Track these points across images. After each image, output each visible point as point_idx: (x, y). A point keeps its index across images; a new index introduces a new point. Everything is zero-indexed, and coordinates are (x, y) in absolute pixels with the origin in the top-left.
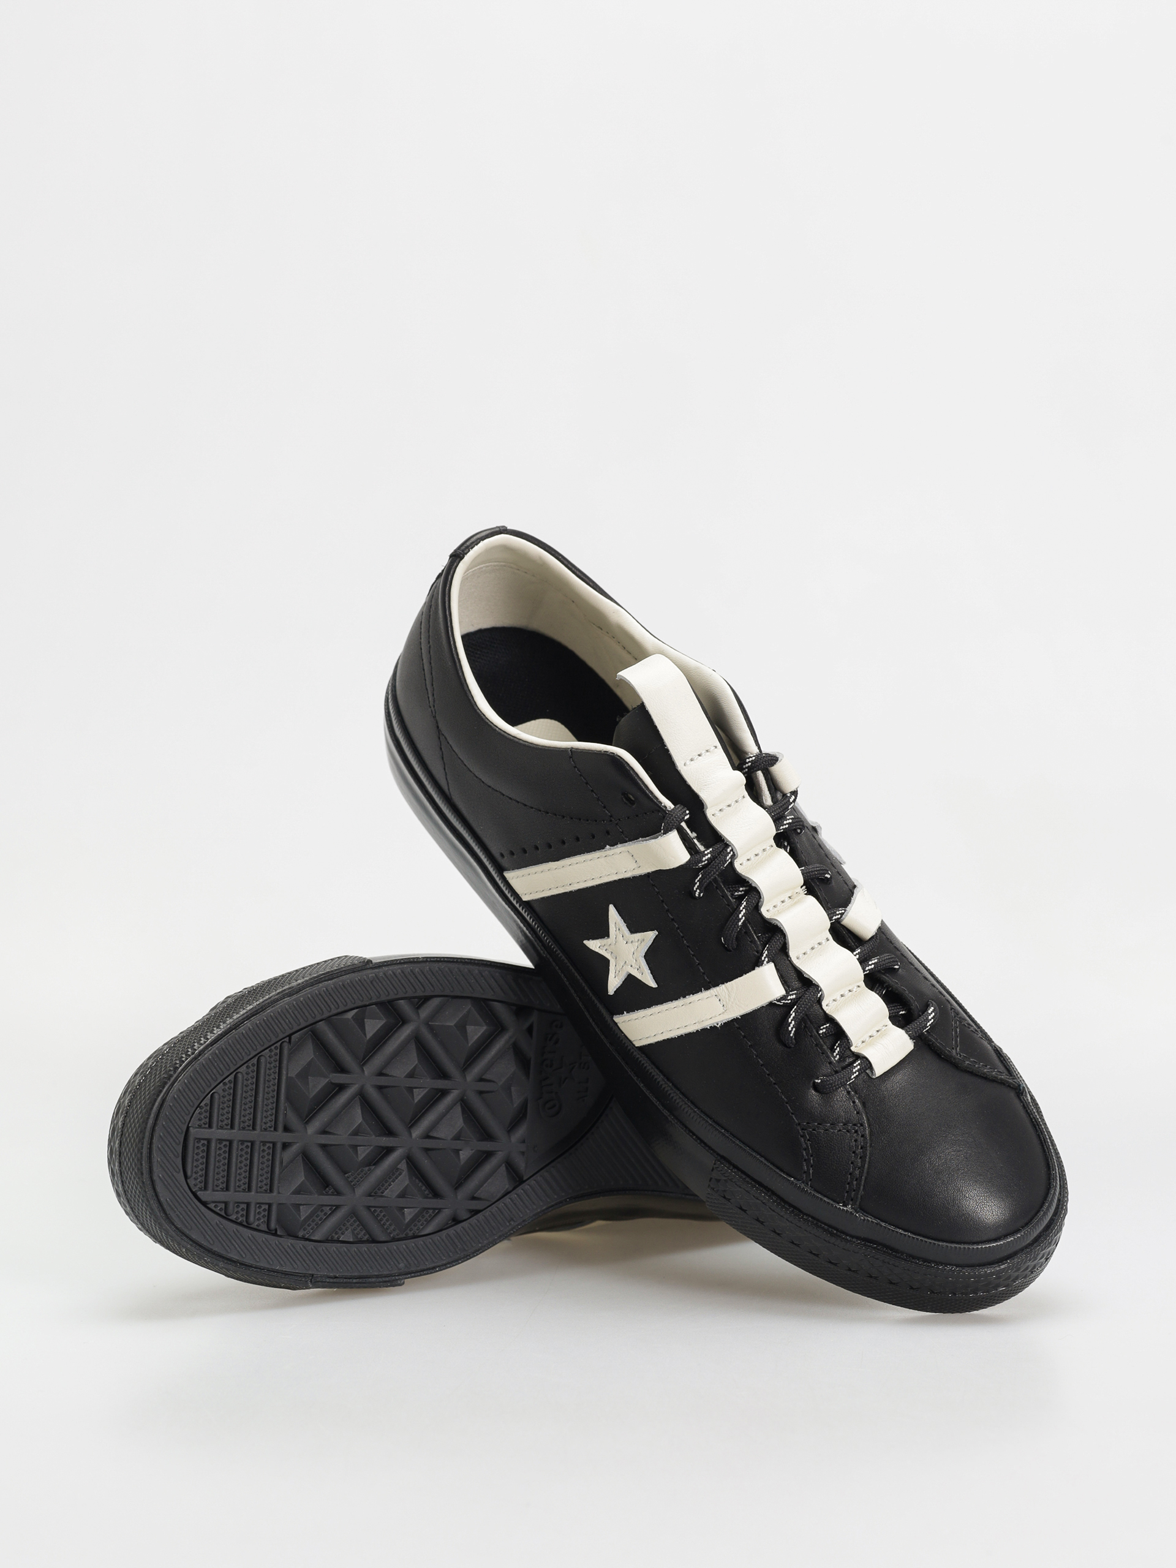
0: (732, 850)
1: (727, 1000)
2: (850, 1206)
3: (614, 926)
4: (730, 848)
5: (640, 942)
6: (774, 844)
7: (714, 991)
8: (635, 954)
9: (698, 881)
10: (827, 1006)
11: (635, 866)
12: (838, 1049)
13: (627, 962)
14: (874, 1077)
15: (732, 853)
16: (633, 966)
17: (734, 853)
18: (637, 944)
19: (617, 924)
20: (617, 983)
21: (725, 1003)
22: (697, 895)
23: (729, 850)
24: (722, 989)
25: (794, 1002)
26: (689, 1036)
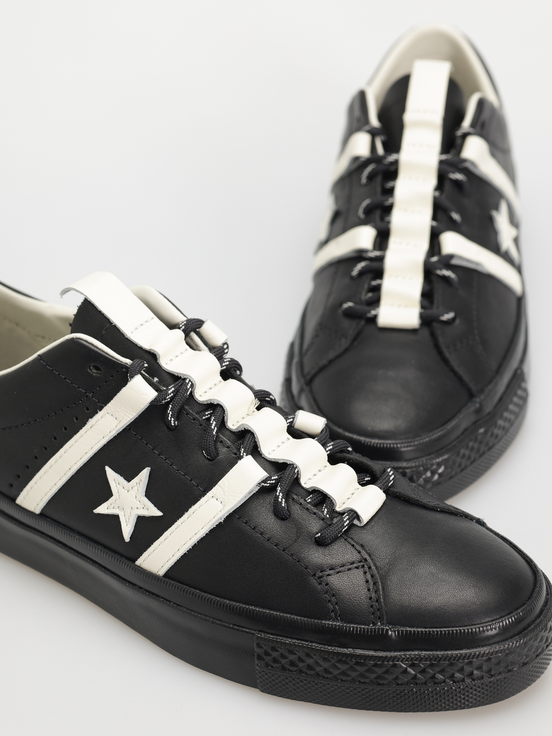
0: (190, 381)
1: (223, 496)
2: (379, 624)
3: (114, 483)
4: (188, 380)
5: (138, 484)
6: (222, 380)
7: (209, 494)
8: (137, 496)
9: (170, 411)
10: (305, 484)
11: (116, 422)
12: (326, 510)
13: (133, 506)
14: (362, 525)
15: (190, 383)
16: (139, 507)
17: (192, 382)
18: (136, 488)
19: (116, 479)
20: (129, 529)
21: (222, 500)
22: (173, 424)
23: (187, 381)
24: (216, 490)
25: (278, 481)
26: (202, 541)
